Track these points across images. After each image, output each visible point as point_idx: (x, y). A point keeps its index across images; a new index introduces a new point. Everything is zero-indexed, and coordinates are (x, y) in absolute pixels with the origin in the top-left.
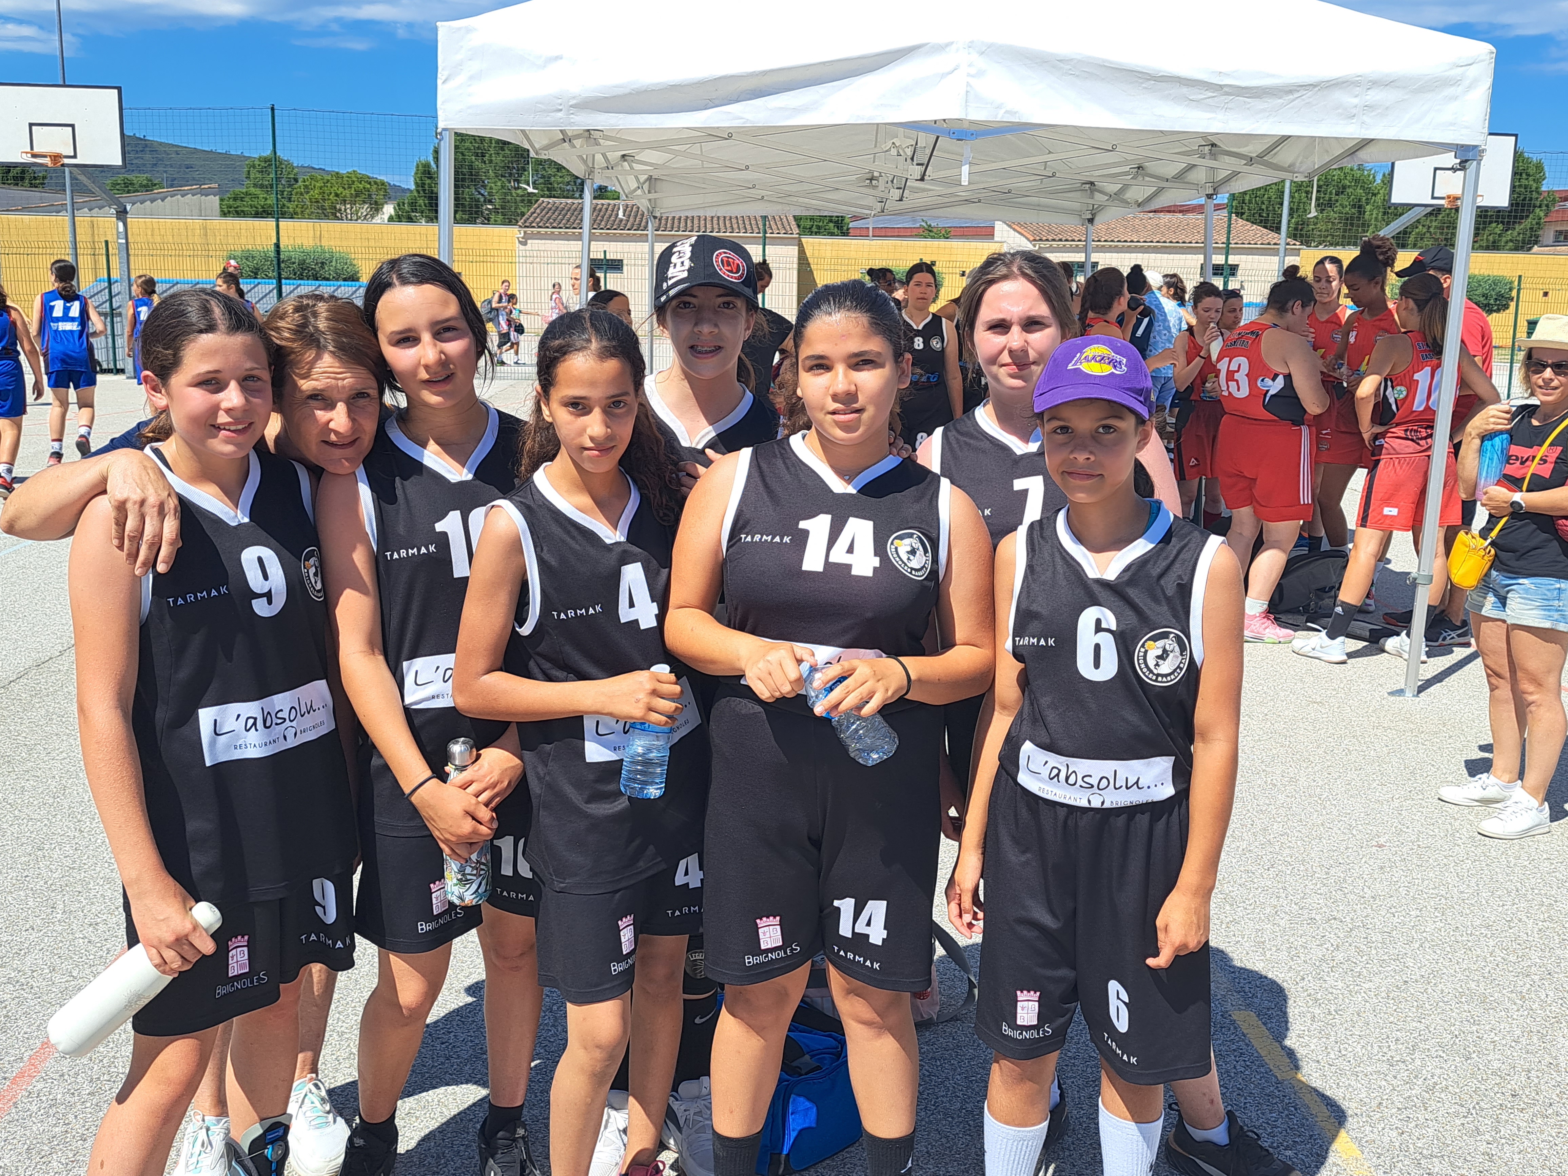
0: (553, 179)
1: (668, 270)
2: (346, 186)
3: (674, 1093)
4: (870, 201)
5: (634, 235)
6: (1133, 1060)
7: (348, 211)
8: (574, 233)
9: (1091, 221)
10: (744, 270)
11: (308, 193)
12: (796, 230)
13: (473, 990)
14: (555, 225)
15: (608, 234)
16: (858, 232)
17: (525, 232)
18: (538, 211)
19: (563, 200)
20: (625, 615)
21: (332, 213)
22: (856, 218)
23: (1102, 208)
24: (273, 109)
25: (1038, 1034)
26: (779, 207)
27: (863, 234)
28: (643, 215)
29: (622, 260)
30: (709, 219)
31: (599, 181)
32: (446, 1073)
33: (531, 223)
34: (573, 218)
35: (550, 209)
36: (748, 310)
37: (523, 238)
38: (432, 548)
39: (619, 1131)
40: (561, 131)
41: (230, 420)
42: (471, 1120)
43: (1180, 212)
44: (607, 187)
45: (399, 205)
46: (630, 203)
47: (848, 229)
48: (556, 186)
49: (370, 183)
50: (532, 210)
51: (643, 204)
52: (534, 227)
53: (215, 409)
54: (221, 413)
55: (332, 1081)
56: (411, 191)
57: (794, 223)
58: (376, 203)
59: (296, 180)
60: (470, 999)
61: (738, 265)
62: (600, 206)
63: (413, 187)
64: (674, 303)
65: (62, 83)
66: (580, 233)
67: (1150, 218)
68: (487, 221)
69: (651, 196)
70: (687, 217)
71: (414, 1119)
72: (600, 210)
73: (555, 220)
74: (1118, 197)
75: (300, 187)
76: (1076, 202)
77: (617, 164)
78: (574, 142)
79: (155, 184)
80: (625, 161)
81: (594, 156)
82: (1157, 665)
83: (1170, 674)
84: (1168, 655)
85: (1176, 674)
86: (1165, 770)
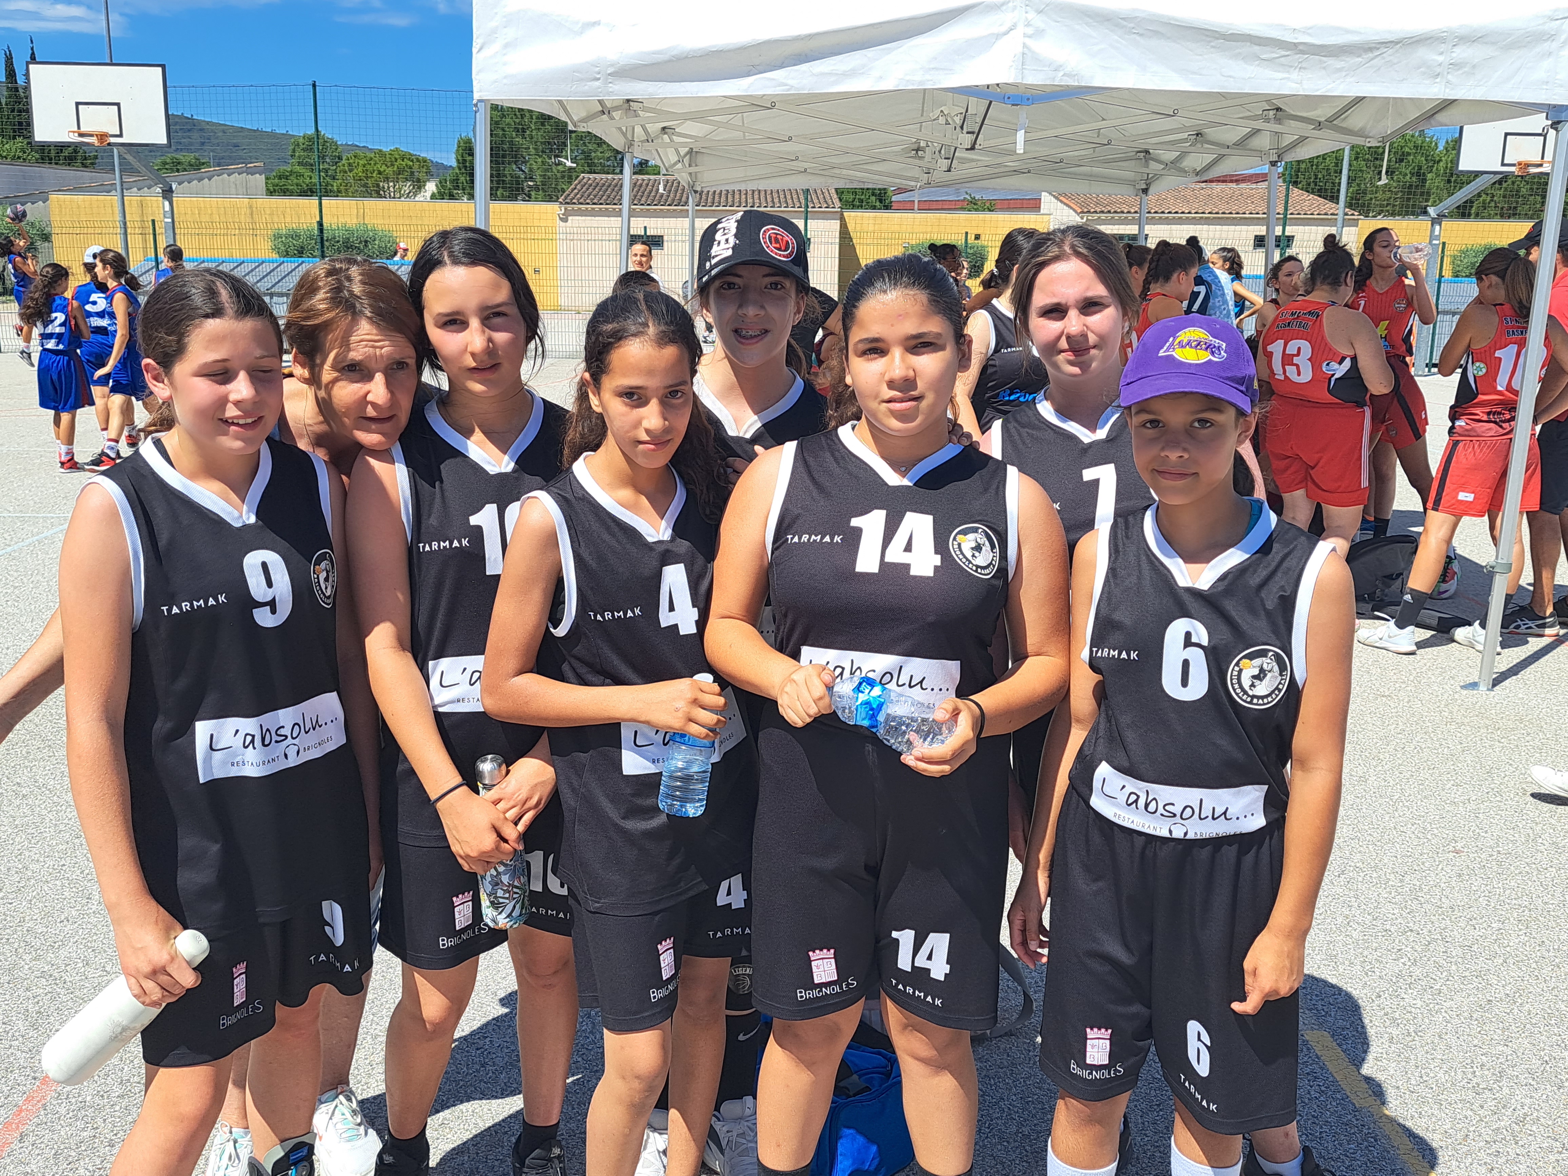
0: (593, 154)
1: (711, 248)
2: (389, 164)
3: (716, 1113)
4: (916, 173)
5: (674, 210)
6: (1213, 1107)
7: (392, 189)
8: (614, 209)
9: (1145, 191)
10: (793, 248)
11: (351, 171)
12: (838, 204)
13: (508, 1000)
14: (595, 201)
15: (648, 210)
16: (901, 206)
17: (566, 209)
18: (579, 187)
19: (604, 176)
20: (666, 619)
21: (378, 193)
22: (901, 191)
23: (1157, 177)
24: (314, 86)
25: (1109, 1074)
26: (821, 180)
27: (907, 207)
28: (683, 190)
29: (662, 236)
30: (750, 193)
31: (639, 154)
32: (481, 1081)
33: (572, 200)
34: (614, 193)
35: (591, 185)
36: (798, 292)
37: (563, 215)
38: (465, 542)
39: (659, 1152)
40: (599, 101)
41: (239, 413)
42: (506, 1133)
43: (1231, 181)
44: (647, 161)
45: (441, 182)
46: (670, 178)
47: (891, 202)
48: (596, 161)
49: (412, 161)
50: (573, 186)
51: (684, 178)
52: (574, 203)
53: (223, 401)
54: (230, 406)
55: (365, 1087)
56: (453, 168)
57: (835, 196)
58: (419, 180)
59: (340, 158)
60: (506, 1010)
61: (787, 242)
62: (640, 182)
63: (454, 164)
64: (717, 283)
65: (109, 61)
66: (620, 209)
67: (1203, 189)
68: (528, 198)
69: (692, 169)
70: (727, 191)
71: (448, 1130)
72: (641, 185)
73: (595, 196)
74: (1174, 165)
75: (344, 165)
76: (1130, 171)
77: (657, 137)
78: (614, 114)
79: (203, 164)
80: (665, 133)
81: (633, 129)
82: (1253, 685)
83: (1266, 696)
84: (1265, 675)
85: (1274, 696)
86: (1256, 800)
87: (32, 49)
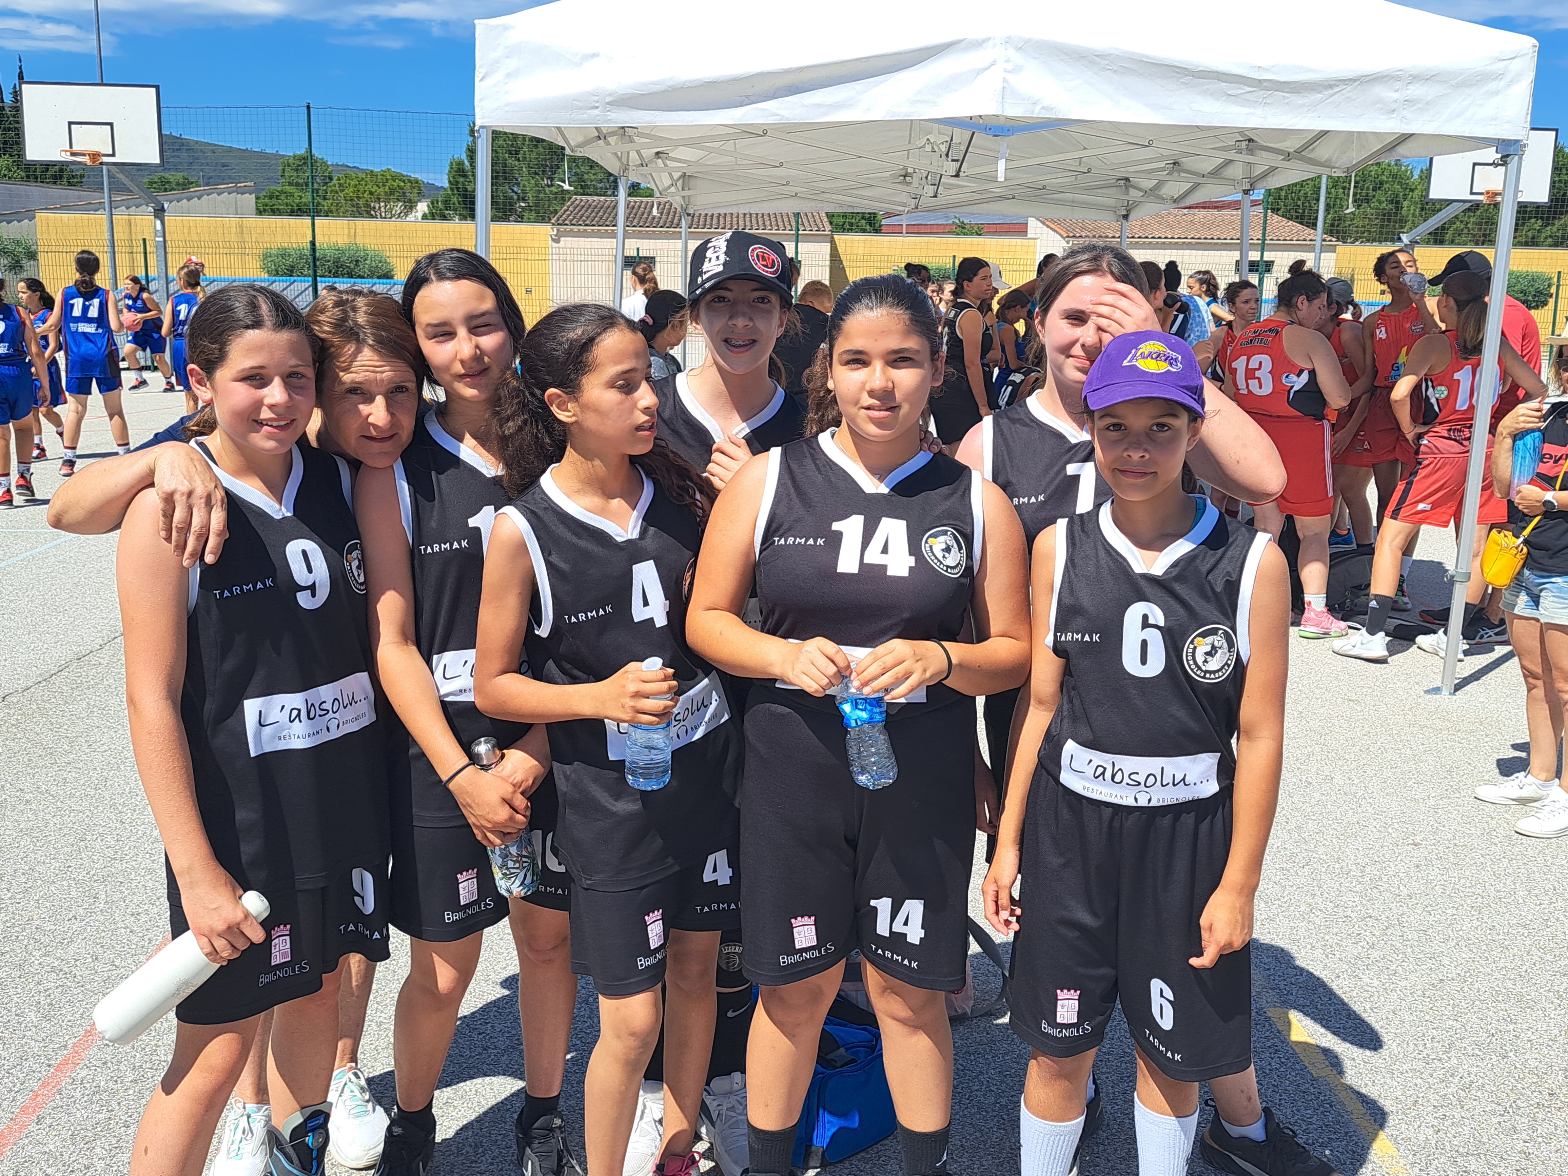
0: (586, 176)
1: (702, 265)
2: (380, 184)
3: (707, 1087)
4: (904, 198)
5: (667, 232)
6: (1177, 1057)
7: (383, 209)
8: (608, 230)
9: (1126, 217)
10: (778, 266)
11: (342, 191)
12: (828, 227)
13: (509, 982)
14: (588, 222)
15: (641, 231)
16: (890, 229)
17: (558, 230)
18: (571, 209)
19: (596, 198)
20: (640, 614)
21: (368, 212)
22: (888, 215)
23: (1137, 204)
24: (308, 107)
25: (1078, 1032)
26: (812, 204)
27: (895, 231)
28: (676, 212)
30: (741, 216)
31: (633, 178)
32: (483, 1063)
33: (564, 221)
34: (606, 215)
35: (584, 206)
36: (782, 307)
37: (556, 235)
38: (464, 544)
39: (654, 1121)
40: (596, 128)
41: (273, 416)
42: (508, 1112)
44: (639, 184)
45: (432, 203)
46: (663, 200)
47: (881, 226)
48: (589, 183)
49: (404, 181)
50: (565, 208)
51: (676, 202)
52: (567, 225)
53: (258, 405)
54: (265, 409)
55: (371, 1070)
56: (445, 189)
57: (826, 220)
58: (410, 201)
59: (331, 179)
60: (506, 992)
61: (774, 260)
62: (632, 204)
63: (446, 185)
64: (708, 297)
65: (100, 82)
66: (613, 231)
67: (1184, 215)
68: (520, 219)
69: (685, 193)
70: (720, 214)
71: (452, 1109)
72: (633, 207)
73: (587, 218)
74: (1153, 193)
75: (335, 185)
76: (1111, 198)
77: (651, 161)
78: (609, 139)
79: (192, 183)
80: (659, 158)
81: (628, 153)
82: (1206, 661)
83: (1218, 671)
84: (1216, 652)
85: (1224, 671)
86: (1210, 767)
87: (20, 68)
